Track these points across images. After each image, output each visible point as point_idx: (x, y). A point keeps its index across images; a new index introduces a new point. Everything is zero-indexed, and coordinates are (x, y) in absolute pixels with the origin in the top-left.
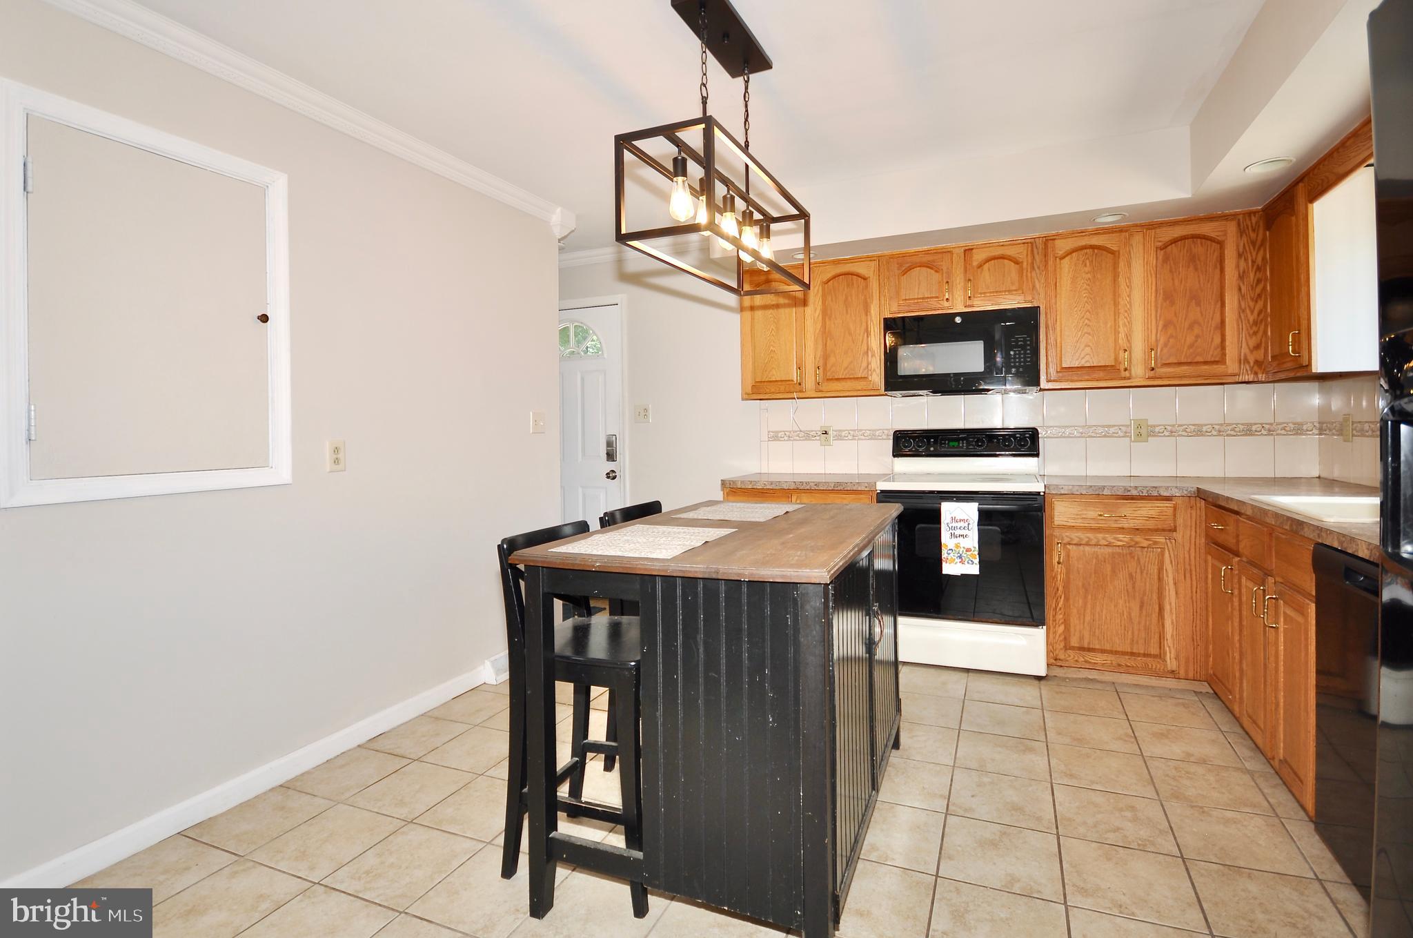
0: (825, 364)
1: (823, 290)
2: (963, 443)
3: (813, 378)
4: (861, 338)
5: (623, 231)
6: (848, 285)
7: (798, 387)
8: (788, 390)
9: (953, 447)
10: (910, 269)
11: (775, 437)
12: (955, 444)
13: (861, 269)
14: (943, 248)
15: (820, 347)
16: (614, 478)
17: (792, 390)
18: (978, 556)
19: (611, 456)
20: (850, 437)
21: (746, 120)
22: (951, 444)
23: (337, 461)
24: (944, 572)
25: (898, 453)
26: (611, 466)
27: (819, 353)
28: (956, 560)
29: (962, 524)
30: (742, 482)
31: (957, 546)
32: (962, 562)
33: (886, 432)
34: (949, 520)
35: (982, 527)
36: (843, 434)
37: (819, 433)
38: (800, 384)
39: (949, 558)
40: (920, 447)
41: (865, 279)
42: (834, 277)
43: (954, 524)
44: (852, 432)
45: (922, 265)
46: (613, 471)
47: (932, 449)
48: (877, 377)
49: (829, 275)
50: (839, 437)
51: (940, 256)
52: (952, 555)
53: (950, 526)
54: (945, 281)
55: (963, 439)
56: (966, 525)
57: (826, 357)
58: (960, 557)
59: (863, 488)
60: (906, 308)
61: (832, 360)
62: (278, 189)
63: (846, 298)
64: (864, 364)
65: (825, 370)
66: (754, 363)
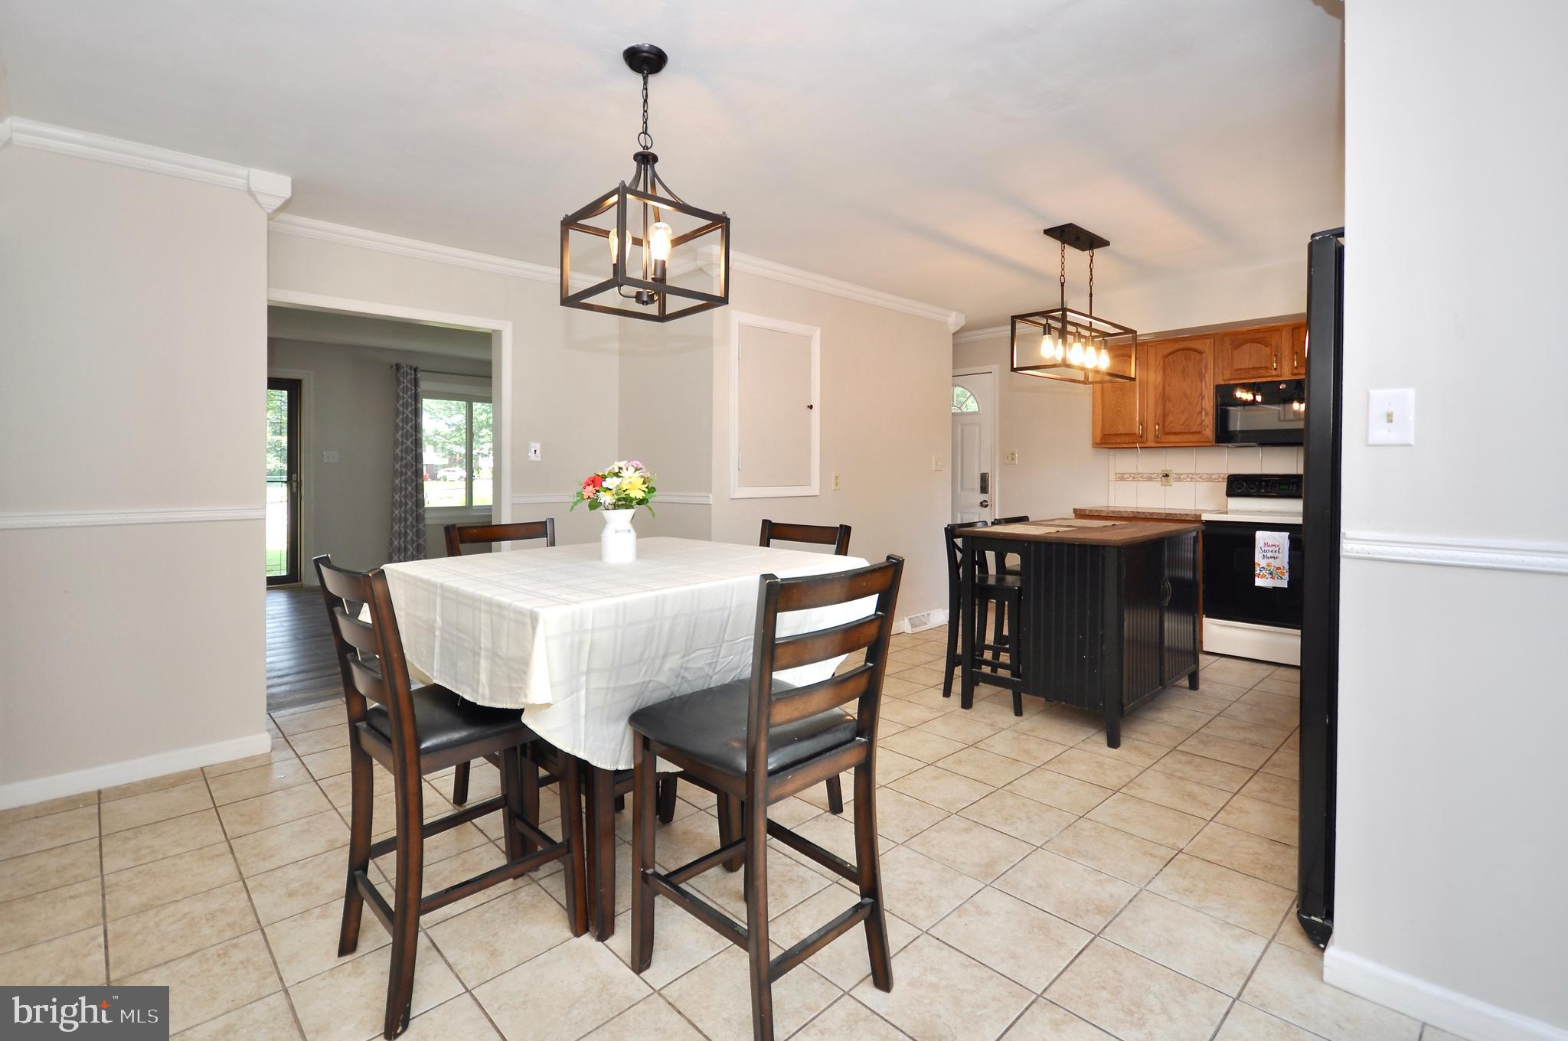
0: (1164, 421)
1: (1164, 362)
2: (1293, 487)
3: (1153, 432)
4: (1196, 400)
5: (1015, 366)
6: (1186, 359)
7: (1140, 440)
8: (1131, 441)
9: (1284, 489)
10: (1242, 344)
11: (1122, 478)
12: (1286, 487)
13: (1197, 345)
14: (1273, 327)
15: (1160, 407)
16: (986, 506)
17: (1135, 441)
18: (1287, 575)
19: (984, 489)
20: (1189, 479)
21: (1091, 280)
22: (1282, 487)
23: (837, 484)
24: (1256, 584)
25: (1231, 493)
26: (984, 497)
27: (1159, 412)
28: (1268, 576)
29: (1273, 548)
30: (1090, 510)
31: (1268, 565)
32: (1273, 578)
33: (1222, 476)
34: (1262, 545)
35: (1293, 553)
36: (1182, 477)
37: (1161, 476)
38: (1141, 437)
39: (1261, 574)
40: (1252, 489)
41: (1201, 353)
42: (1173, 353)
43: (1267, 548)
44: (1190, 476)
45: (1253, 341)
46: (986, 501)
47: (1263, 491)
48: (1209, 432)
49: (1170, 351)
50: (1179, 479)
51: (1269, 334)
52: (1264, 572)
53: (1263, 549)
54: (1274, 354)
55: (1293, 483)
56: (1277, 549)
57: (1165, 416)
58: (1271, 574)
59: (1190, 519)
60: (1238, 376)
61: (1170, 418)
62: (817, 335)
63: (1184, 369)
64: (1199, 422)
65: (1163, 425)
66: (1103, 420)
